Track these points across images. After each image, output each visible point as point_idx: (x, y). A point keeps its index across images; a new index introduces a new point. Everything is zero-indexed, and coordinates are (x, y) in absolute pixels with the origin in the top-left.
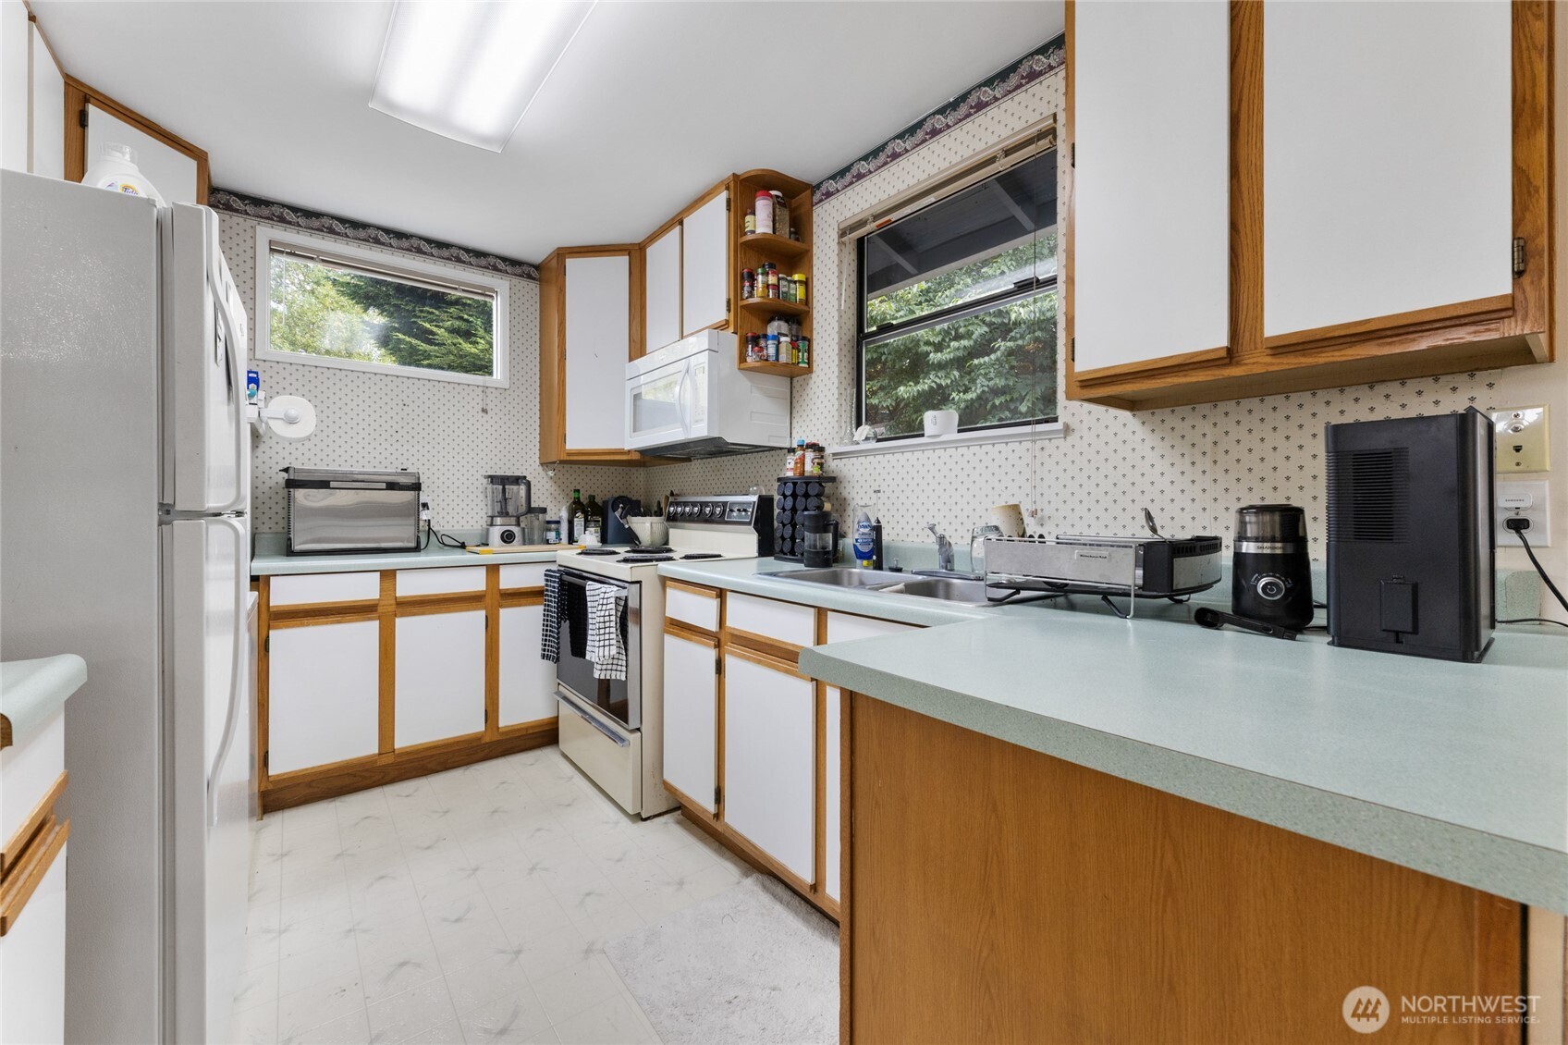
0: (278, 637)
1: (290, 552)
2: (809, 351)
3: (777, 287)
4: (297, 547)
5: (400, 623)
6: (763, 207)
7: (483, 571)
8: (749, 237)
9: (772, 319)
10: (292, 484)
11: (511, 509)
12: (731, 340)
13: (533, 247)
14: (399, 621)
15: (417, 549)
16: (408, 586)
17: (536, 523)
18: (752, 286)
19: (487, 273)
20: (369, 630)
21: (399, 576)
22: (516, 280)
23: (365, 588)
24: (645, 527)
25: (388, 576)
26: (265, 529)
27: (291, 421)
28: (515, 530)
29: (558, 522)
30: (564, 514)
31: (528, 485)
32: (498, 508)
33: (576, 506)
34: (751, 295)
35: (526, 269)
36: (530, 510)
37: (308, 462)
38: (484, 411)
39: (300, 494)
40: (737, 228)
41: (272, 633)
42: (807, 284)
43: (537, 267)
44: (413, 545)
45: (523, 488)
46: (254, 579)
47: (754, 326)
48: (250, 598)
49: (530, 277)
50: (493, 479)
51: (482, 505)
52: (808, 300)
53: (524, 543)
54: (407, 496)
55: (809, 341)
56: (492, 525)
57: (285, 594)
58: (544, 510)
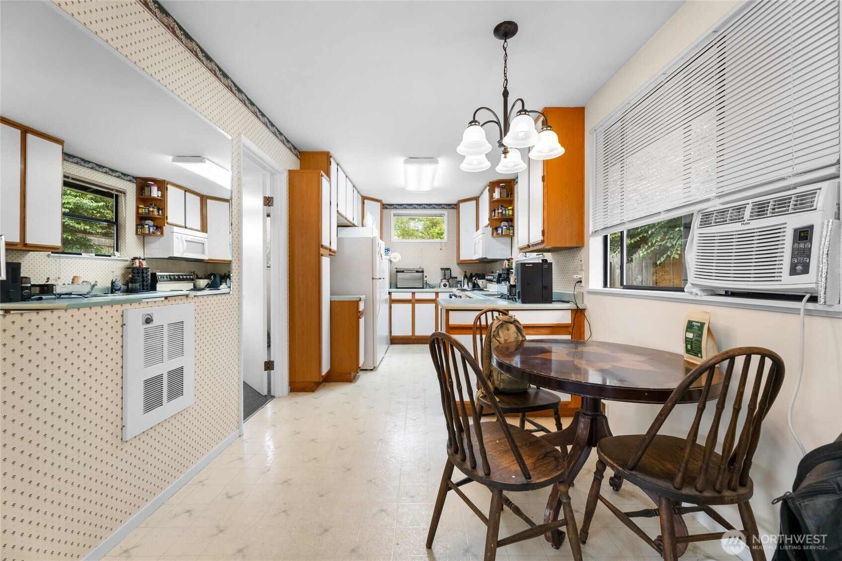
0: (393, 305)
1: (397, 288)
2: (513, 230)
3: (502, 213)
4: (398, 287)
5: (416, 305)
6: (497, 191)
7: (435, 293)
8: (494, 199)
9: (502, 222)
10: (397, 272)
11: (446, 278)
12: (490, 229)
13: (454, 201)
14: (416, 304)
15: (423, 288)
16: (418, 296)
17: (454, 282)
18: (495, 214)
19: (442, 210)
20: (410, 306)
21: (416, 293)
22: (449, 210)
23: (408, 296)
24: (480, 282)
25: (413, 293)
26: (393, 282)
27: (395, 258)
28: (447, 283)
29: (461, 281)
30: (463, 279)
31: (451, 270)
32: (443, 277)
33: (465, 276)
34: (495, 216)
35: (452, 206)
36: (451, 277)
37: (401, 266)
38: (441, 249)
39: (398, 274)
40: (491, 197)
41: (392, 305)
42: (513, 210)
43: (455, 205)
44: (422, 287)
45: (449, 271)
46: (389, 293)
47: (496, 224)
48: (387, 296)
49: (453, 208)
50: (442, 269)
51: (440, 276)
52: (513, 215)
53: (450, 287)
54: (421, 274)
55: (513, 226)
56: (441, 282)
57: (395, 296)
58: (456, 278)
